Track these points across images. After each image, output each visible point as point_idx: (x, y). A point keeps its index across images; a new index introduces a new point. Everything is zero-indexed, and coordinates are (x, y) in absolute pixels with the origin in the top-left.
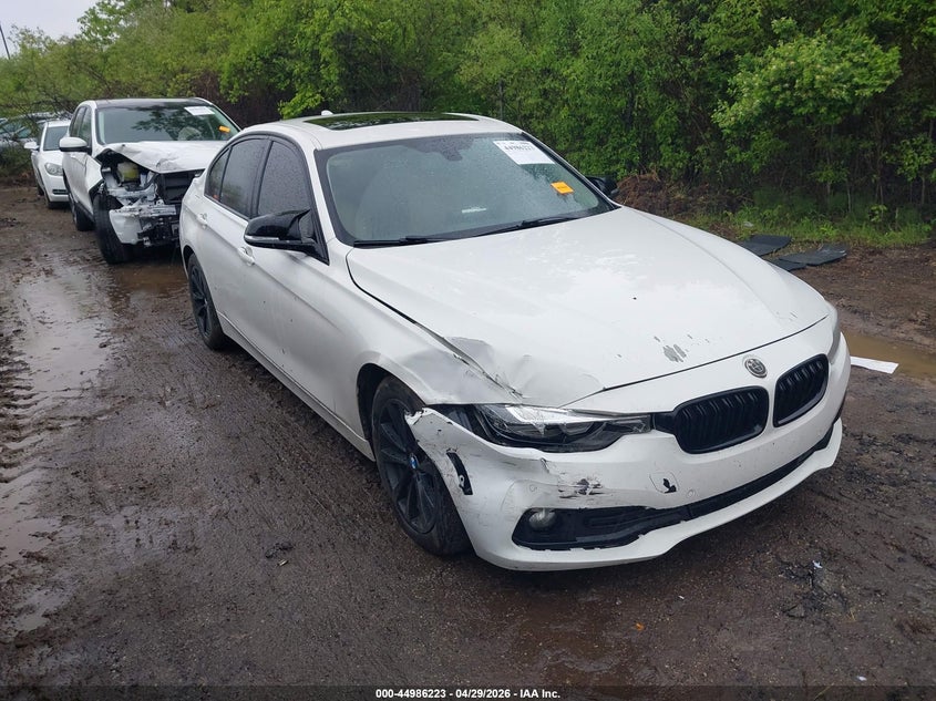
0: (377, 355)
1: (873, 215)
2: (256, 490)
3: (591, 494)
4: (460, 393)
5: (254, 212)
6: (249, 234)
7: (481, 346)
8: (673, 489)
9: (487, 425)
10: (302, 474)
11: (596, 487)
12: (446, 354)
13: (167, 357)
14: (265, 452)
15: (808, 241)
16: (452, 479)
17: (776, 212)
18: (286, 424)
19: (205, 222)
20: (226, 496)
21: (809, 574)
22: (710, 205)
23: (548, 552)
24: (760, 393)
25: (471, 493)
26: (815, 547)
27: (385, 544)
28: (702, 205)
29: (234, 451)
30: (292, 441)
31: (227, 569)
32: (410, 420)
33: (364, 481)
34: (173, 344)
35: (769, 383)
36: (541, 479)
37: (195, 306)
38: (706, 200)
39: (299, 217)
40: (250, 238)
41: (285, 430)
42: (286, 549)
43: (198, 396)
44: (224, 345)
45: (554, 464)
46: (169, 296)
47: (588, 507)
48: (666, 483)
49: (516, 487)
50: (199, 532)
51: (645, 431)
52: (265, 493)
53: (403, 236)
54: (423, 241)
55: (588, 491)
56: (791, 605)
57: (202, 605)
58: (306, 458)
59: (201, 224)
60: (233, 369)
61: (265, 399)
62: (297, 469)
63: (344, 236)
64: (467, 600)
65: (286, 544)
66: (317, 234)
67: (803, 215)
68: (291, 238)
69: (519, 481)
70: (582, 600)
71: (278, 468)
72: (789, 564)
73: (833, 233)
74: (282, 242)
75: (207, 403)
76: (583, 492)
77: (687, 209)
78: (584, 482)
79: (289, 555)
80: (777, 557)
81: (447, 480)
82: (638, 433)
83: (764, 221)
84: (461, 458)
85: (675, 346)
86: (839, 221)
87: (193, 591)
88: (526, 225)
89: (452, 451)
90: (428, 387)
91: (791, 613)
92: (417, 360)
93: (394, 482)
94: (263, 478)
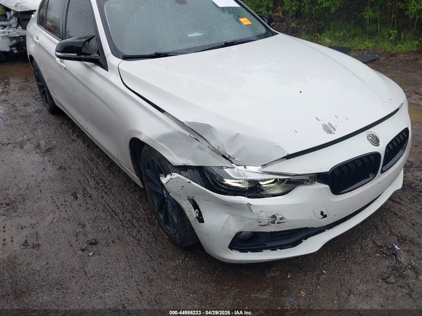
0: (140, 133)
1: (390, 35)
2: (75, 204)
3: (278, 223)
4: (194, 159)
5: (64, 37)
6: (58, 51)
7: (208, 127)
8: (325, 216)
9: (212, 179)
10: (102, 192)
11: (281, 219)
12: (185, 135)
13: (26, 117)
14: (80, 179)
15: (359, 50)
16: (191, 214)
17: (341, 34)
18: (92, 160)
19: (38, 41)
20: (58, 208)
21: (393, 253)
22: (308, 30)
23: (250, 253)
24: (377, 155)
25: (203, 222)
26: (394, 234)
27: (151, 240)
28: (304, 30)
29: (63, 178)
30: (95, 171)
31: (57, 259)
32: (164, 180)
33: (138, 197)
34: (30, 110)
35: (381, 149)
36: (247, 215)
37: (40, 89)
38: (307, 27)
39: (89, 40)
40: (59, 54)
41: (91, 163)
42: (94, 243)
43: (42, 142)
44: (56, 111)
45: (256, 206)
46: (28, 81)
47: (276, 230)
48: (322, 213)
49: (231, 218)
50: (41, 233)
51: (312, 183)
52: (81, 206)
53: (152, 52)
54: (166, 55)
55: (276, 222)
56: (387, 275)
57: (42, 286)
58: (104, 182)
59: (36, 43)
60: (63, 125)
61: (80, 145)
62: (99, 189)
63: (116, 53)
64: (201, 277)
65: (93, 241)
66: (100, 51)
67: (355, 36)
68: (85, 54)
69: (234, 215)
70: (268, 276)
71: (88, 189)
72: (381, 247)
73: (371, 45)
74: (79, 57)
75: (48, 147)
76: (273, 222)
77: (297, 32)
78: (274, 217)
79: (95, 248)
80: (374, 242)
81: (188, 214)
82: (306, 184)
83: (335, 38)
84: (197, 201)
85: (329, 123)
86: (373, 38)
87: (36, 276)
88: (227, 45)
89: (191, 198)
90: (174, 155)
91: (388, 280)
92: (166, 138)
93: (156, 202)
94: (79, 196)
